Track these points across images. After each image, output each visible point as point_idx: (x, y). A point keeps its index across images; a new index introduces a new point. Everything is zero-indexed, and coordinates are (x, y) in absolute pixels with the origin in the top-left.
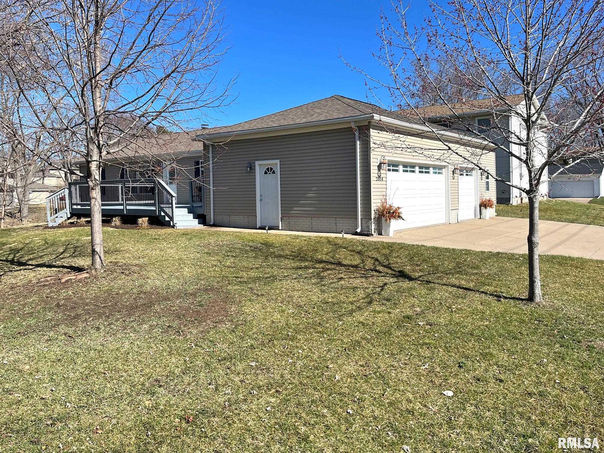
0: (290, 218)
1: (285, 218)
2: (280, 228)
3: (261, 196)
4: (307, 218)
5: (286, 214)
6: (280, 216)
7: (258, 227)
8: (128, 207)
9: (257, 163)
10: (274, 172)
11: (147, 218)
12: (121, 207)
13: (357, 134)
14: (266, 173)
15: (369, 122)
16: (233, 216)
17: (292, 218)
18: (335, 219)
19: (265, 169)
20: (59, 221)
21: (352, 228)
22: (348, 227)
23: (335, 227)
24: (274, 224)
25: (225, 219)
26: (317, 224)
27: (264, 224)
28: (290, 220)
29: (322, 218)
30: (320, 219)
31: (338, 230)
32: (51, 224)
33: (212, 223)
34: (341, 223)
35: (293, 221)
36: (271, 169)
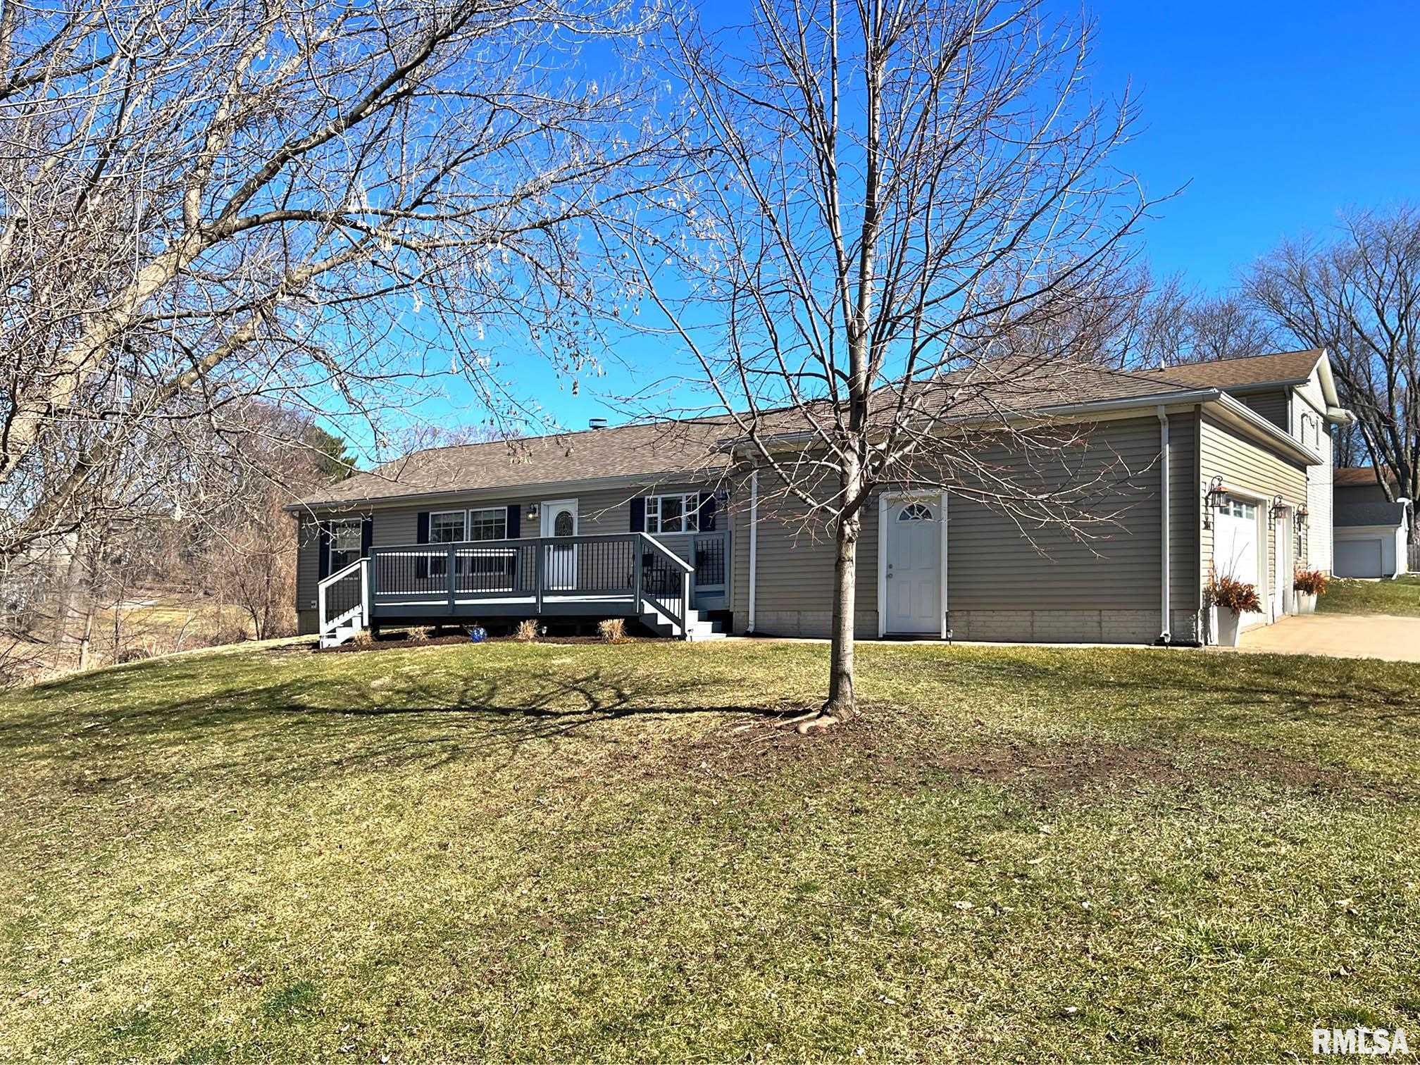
0: (972, 613)
1: (956, 614)
2: (944, 636)
3: (890, 566)
4: (1019, 613)
5: (961, 602)
6: (945, 609)
7: (881, 636)
8: (547, 600)
9: (884, 496)
10: (928, 516)
11: (619, 621)
12: (532, 600)
13: (1165, 431)
14: (904, 517)
15: (1198, 407)
16: (810, 613)
17: (976, 613)
18: (1097, 612)
19: (904, 509)
20: (343, 634)
21: (1148, 630)
22: (1132, 630)
23: (1097, 630)
24: (926, 625)
25: (788, 618)
26: (1047, 624)
27: (895, 629)
28: (971, 619)
29: (1061, 613)
30: (1056, 613)
31: (1105, 636)
32: (326, 643)
33: (751, 629)
34: (1113, 622)
35: (979, 619)
36: (920, 509)
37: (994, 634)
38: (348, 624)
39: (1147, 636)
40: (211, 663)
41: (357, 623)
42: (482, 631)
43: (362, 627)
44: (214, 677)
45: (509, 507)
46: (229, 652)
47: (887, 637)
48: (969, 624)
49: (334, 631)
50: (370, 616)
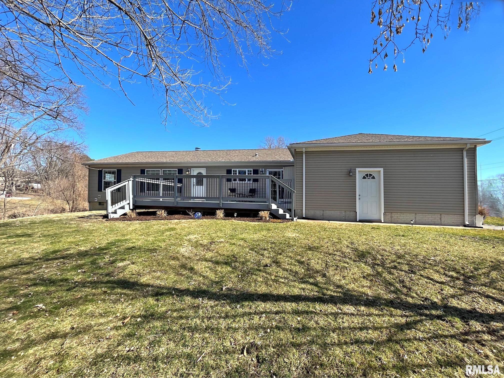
0: (393, 213)
1: (387, 213)
2: (383, 221)
3: (359, 195)
4: (411, 214)
5: (389, 209)
6: (383, 211)
7: (358, 220)
9: (358, 170)
10: (374, 178)
11: (223, 210)
13: (465, 153)
14: (364, 178)
15: (475, 146)
16: (328, 211)
17: (395, 213)
18: (440, 215)
19: (364, 175)
20: (120, 212)
21: (459, 221)
22: (452, 221)
23: (439, 221)
24: (375, 217)
25: (318, 213)
26: (421, 218)
27: (362, 218)
28: (392, 215)
29: (426, 214)
30: (425, 214)
31: (443, 223)
32: (112, 216)
33: (304, 216)
34: (446, 218)
35: (396, 216)
36: (371, 175)
37: (401, 221)
38: (123, 208)
39: (458, 223)
40: (45, 225)
41: (127, 207)
42: (200, 214)
43: (130, 209)
44: (45, 236)
45: (178, 169)
46: (57, 219)
47: (360, 221)
48: (391, 217)
49: (116, 210)
50: (133, 205)
